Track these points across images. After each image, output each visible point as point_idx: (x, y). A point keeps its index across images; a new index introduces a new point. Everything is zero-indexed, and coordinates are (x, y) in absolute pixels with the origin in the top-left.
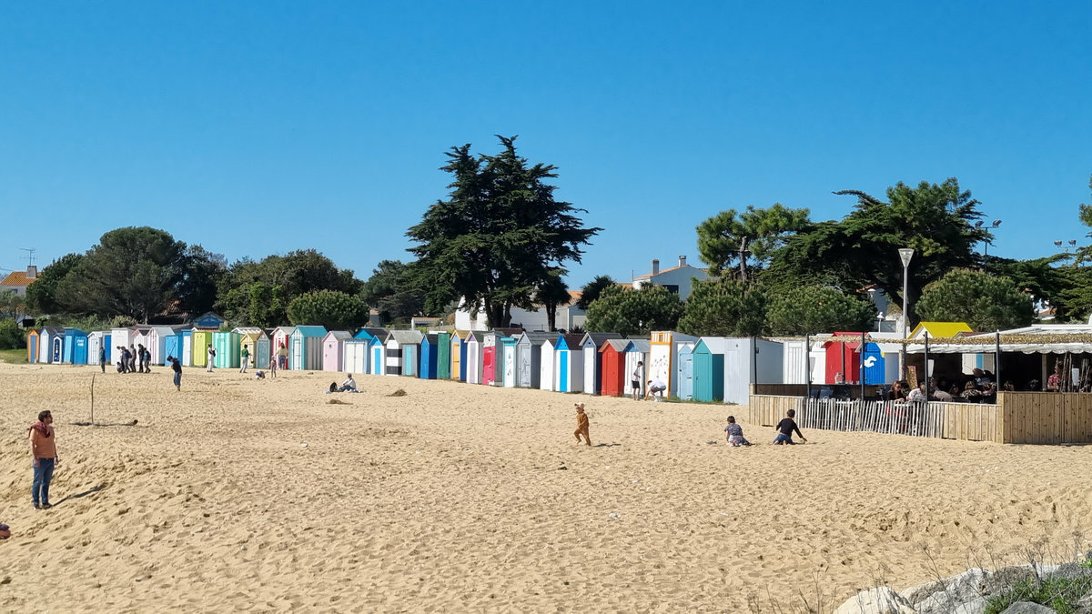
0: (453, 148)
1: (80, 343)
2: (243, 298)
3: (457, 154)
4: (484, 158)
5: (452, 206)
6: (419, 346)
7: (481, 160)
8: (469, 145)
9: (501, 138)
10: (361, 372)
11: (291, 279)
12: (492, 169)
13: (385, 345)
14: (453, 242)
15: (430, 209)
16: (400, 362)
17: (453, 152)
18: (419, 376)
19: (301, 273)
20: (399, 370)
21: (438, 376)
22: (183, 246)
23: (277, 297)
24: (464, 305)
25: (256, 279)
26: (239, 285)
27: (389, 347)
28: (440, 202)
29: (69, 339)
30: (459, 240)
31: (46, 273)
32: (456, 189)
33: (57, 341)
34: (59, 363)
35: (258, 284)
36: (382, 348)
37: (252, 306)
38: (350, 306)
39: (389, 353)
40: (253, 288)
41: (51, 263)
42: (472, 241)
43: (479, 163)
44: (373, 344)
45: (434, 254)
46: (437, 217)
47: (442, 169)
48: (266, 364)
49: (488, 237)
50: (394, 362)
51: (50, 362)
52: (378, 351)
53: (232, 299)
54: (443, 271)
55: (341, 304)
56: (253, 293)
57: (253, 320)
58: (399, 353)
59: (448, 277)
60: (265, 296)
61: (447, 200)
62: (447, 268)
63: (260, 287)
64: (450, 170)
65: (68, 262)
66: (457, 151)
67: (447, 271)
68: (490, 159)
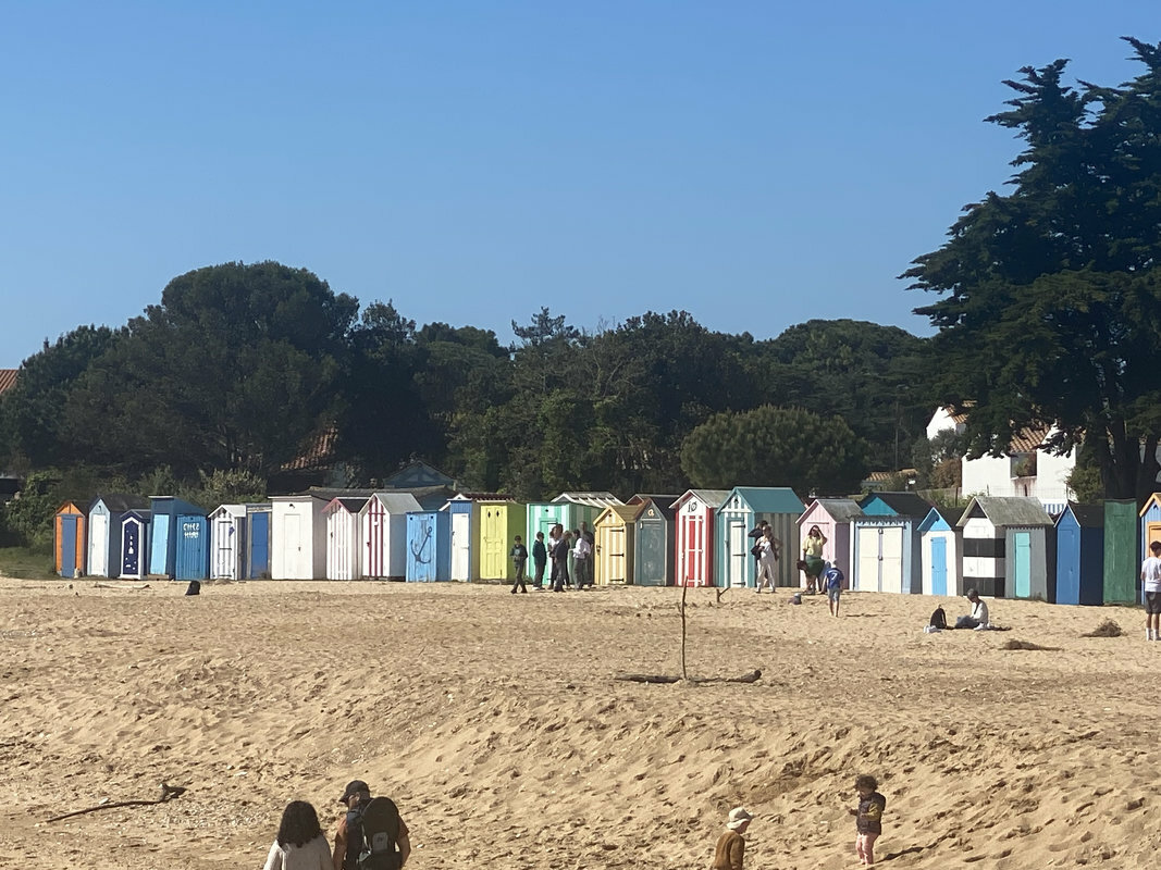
0: (1025, 70)
1: (191, 529)
2: (524, 427)
3: (1031, 85)
4: (1094, 92)
5: (1018, 205)
6: (1052, 534)
7: (1088, 98)
8: (1061, 64)
9: (1135, 43)
10: (896, 589)
11: (640, 381)
12: (1119, 119)
13: (959, 530)
14: (1027, 291)
15: (966, 214)
16: (1000, 568)
17: (1022, 79)
18: (1052, 600)
19: (660, 367)
20: (998, 587)
21: (1107, 597)
22: (349, 306)
23: (607, 424)
24: (1057, 440)
25: (553, 382)
26: (509, 395)
27: (969, 533)
28: (993, 195)
29: (161, 523)
30: (1041, 286)
31: (32, 372)
32: (1028, 166)
33: (132, 528)
34: (138, 577)
35: (557, 396)
36: (950, 536)
37: (549, 443)
38: (830, 442)
39: (969, 548)
40: (548, 404)
41: (40, 349)
42: (1074, 287)
43: (1083, 103)
44: (927, 528)
45: (977, 320)
46: (986, 234)
47: (991, 119)
48: (657, 574)
49: (1112, 279)
50: (983, 567)
51: (113, 575)
52: (939, 544)
53: (495, 429)
54: (1005, 362)
55: (810, 438)
56: (548, 415)
57: (548, 477)
58: (996, 548)
59: (1020, 374)
60: (576, 422)
61: (1007, 192)
62: (1016, 351)
63: (566, 400)
64: (1009, 120)
65: (81, 347)
66: (1033, 78)
67: (1017, 359)
68: (1107, 95)
